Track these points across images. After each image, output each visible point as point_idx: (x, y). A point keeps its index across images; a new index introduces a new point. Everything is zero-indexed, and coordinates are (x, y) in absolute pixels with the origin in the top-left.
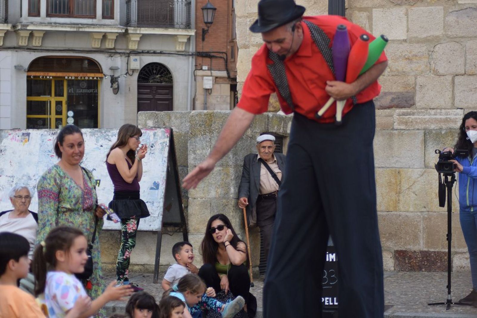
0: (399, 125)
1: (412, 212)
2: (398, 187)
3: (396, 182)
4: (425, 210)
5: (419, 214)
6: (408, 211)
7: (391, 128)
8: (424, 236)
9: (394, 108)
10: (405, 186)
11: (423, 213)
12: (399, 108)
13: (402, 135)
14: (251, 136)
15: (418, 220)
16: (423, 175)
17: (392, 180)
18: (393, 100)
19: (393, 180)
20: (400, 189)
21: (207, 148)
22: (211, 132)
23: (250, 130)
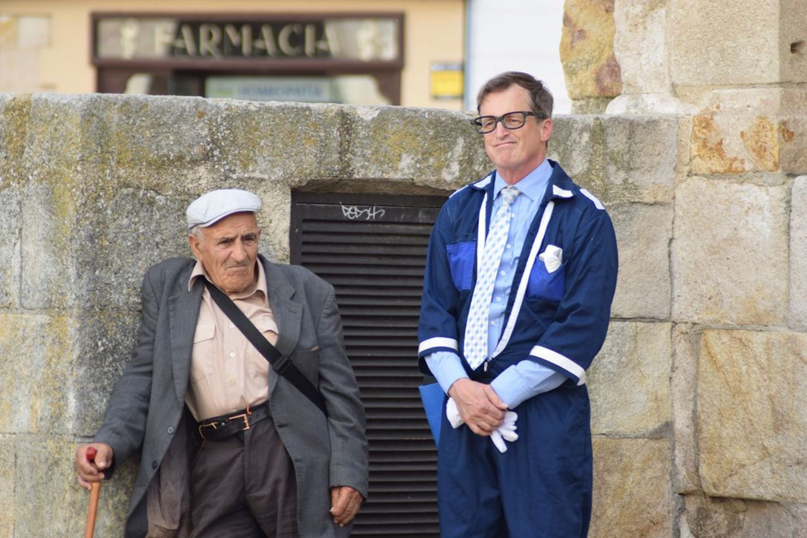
21: (13, 240)
22: (22, 178)
23: (212, 170)
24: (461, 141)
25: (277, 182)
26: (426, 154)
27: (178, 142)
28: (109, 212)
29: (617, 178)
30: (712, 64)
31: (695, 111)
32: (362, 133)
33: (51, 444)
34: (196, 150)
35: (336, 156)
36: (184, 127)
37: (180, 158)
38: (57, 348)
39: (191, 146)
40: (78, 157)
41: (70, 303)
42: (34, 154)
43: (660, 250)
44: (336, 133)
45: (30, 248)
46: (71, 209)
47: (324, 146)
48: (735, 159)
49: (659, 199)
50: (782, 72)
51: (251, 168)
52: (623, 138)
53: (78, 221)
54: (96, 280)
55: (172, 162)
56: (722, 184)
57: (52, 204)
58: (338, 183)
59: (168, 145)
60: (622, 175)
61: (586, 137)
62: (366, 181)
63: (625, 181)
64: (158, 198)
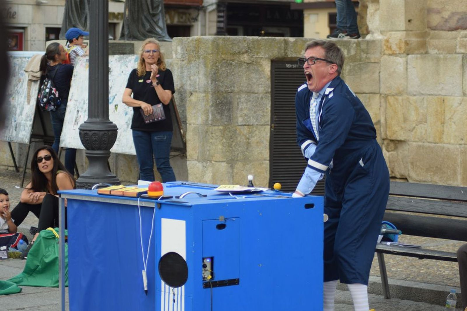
1: (453, 144)
2: (443, 117)
3: (441, 111)
4: (462, 142)
5: (458, 146)
6: (449, 143)
7: (455, 51)
8: (461, 172)
9: (459, 30)
10: (448, 115)
11: (461, 146)
13: (446, 59)
14: (248, 61)
15: (457, 153)
16: (461, 104)
17: (438, 108)
18: (459, 19)
19: (439, 109)
20: (444, 119)
21: (197, 74)
22: (199, 58)
23: (248, 55)
25: (266, 58)
27: (238, 48)
28: (219, 67)
29: (364, 56)
30: (389, 25)
31: (386, 38)
32: (290, 45)
33: (206, 127)
34: (244, 50)
35: (283, 51)
36: (240, 44)
37: (239, 52)
38: (207, 102)
39: (242, 49)
40: (211, 52)
41: (209, 90)
42: (201, 52)
43: (376, 75)
44: (283, 45)
45: (201, 76)
46: (209, 66)
47: (280, 49)
48: (394, 50)
49: (376, 61)
50: (406, 27)
51: (259, 55)
52: (365, 45)
53: (211, 69)
54: (216, 85)
55: (237, 53)
56: (392, 57)
57: (205, 65)
58: (284, 58)
59: (236, 49)
60: (365, 55)
61: (355, 45)
62: (292, 58)
63: (366, 57)
64: (233, 63)
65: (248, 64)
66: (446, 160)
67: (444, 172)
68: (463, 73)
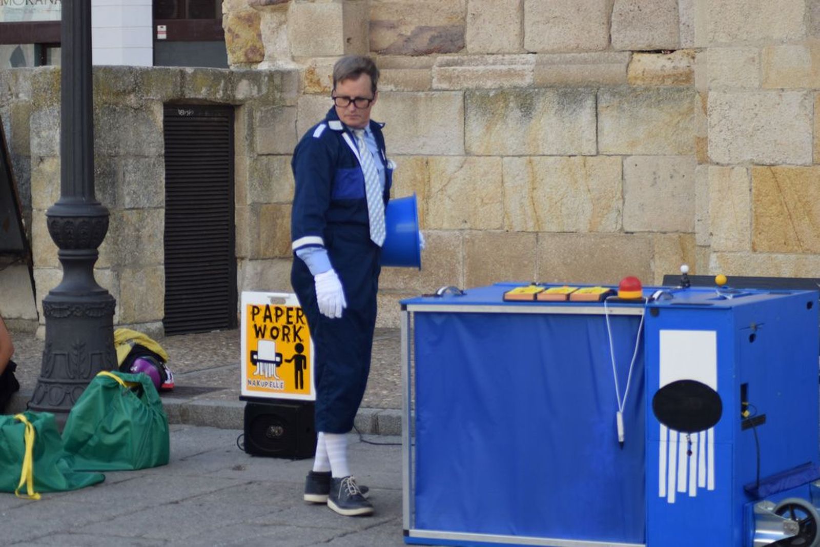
0: (439, 81)
1: (447, 230)
2: (427, 189)
3: (423, 179)
4: (467, 226)
5: (457, 233)
6: (441, 229)
7: (429, 87)
8: (465, 271)
9: (434, 54)
10: (436, 186)
11: (462, 232)
12: (442, 53)
13: (431, 99)
14: (135, 106)
15: (456, 243)
16: (462, 167)
17: (417, 175)
18: (432, 39)
19: (419, 177)
20: (429, 191)
23: (135, 96)
24: (223, 81)
25: (159, 100)
26: (211, 86)
27: (123, 85)
28: (100, 115)
29: (278, 95)
30: (312, 47)
31: (305, 67)
32: (188, 79)
34: (130, 88)
35: (179, 89)
36: (126, 78)
37: (124, 91)
39: (128, 86)
43: (292, 125)
44: (179, 79)
47: (175, 85)
48: (326, 87)
49: (293, 104)
50: (345, 51)
51: (149, 95)
52: (279, 79)
55: (121, 93)
56: (320, 97)
58: (179, 100)
59: (120, 86)
60: (279, 94)
61: (266, 79)
62: (190, 99)
63: (280, 97)
64: (117, 108)
65: (136, 109)
66: (434, 255)
67: (432, 274)
68: (465, 119)
